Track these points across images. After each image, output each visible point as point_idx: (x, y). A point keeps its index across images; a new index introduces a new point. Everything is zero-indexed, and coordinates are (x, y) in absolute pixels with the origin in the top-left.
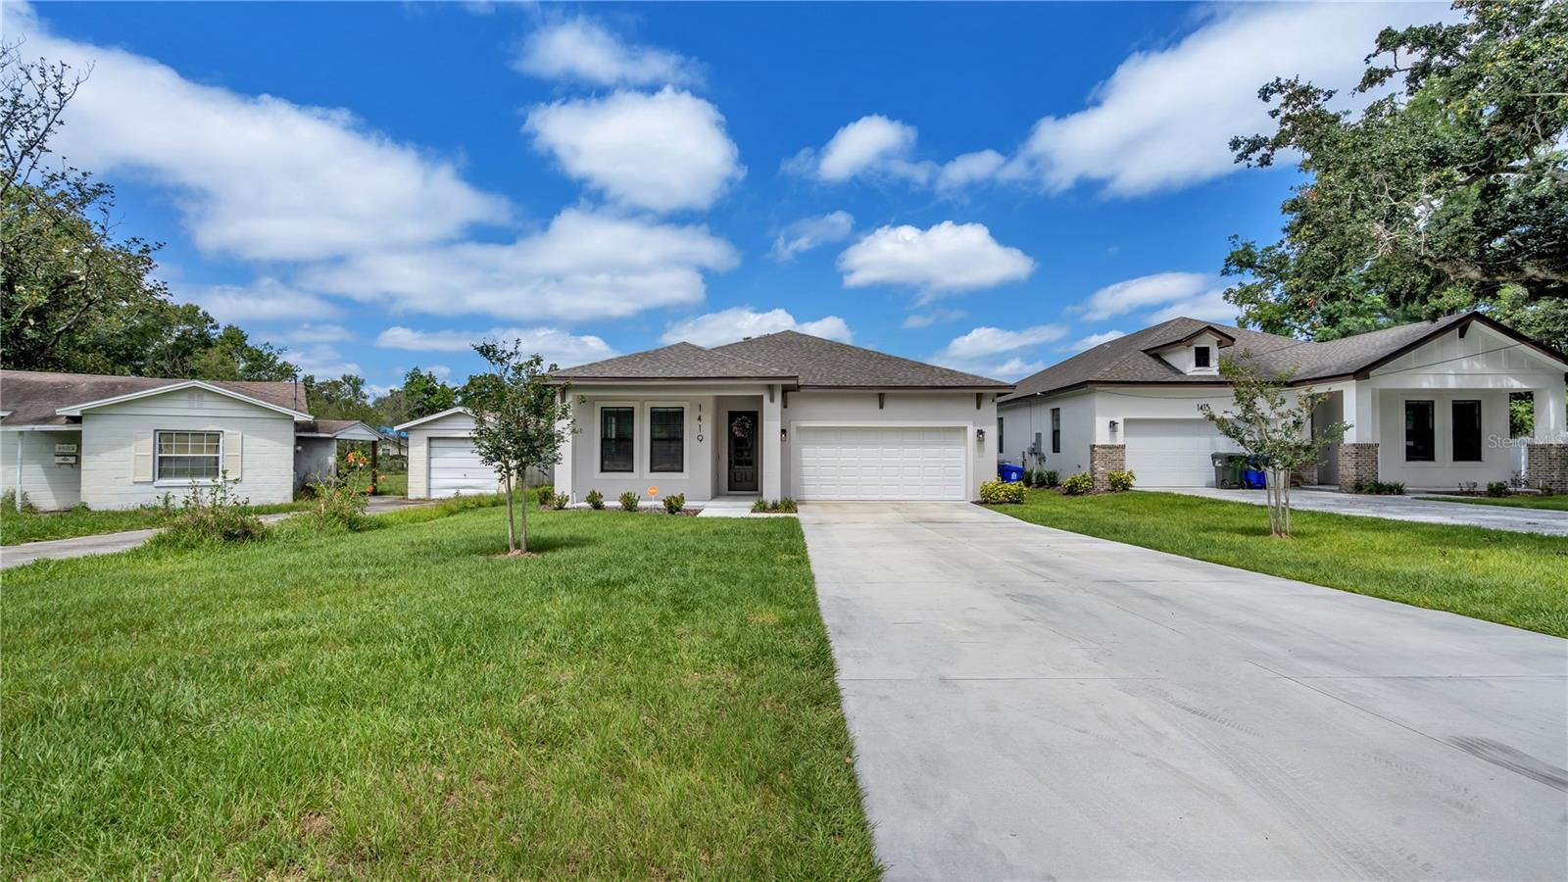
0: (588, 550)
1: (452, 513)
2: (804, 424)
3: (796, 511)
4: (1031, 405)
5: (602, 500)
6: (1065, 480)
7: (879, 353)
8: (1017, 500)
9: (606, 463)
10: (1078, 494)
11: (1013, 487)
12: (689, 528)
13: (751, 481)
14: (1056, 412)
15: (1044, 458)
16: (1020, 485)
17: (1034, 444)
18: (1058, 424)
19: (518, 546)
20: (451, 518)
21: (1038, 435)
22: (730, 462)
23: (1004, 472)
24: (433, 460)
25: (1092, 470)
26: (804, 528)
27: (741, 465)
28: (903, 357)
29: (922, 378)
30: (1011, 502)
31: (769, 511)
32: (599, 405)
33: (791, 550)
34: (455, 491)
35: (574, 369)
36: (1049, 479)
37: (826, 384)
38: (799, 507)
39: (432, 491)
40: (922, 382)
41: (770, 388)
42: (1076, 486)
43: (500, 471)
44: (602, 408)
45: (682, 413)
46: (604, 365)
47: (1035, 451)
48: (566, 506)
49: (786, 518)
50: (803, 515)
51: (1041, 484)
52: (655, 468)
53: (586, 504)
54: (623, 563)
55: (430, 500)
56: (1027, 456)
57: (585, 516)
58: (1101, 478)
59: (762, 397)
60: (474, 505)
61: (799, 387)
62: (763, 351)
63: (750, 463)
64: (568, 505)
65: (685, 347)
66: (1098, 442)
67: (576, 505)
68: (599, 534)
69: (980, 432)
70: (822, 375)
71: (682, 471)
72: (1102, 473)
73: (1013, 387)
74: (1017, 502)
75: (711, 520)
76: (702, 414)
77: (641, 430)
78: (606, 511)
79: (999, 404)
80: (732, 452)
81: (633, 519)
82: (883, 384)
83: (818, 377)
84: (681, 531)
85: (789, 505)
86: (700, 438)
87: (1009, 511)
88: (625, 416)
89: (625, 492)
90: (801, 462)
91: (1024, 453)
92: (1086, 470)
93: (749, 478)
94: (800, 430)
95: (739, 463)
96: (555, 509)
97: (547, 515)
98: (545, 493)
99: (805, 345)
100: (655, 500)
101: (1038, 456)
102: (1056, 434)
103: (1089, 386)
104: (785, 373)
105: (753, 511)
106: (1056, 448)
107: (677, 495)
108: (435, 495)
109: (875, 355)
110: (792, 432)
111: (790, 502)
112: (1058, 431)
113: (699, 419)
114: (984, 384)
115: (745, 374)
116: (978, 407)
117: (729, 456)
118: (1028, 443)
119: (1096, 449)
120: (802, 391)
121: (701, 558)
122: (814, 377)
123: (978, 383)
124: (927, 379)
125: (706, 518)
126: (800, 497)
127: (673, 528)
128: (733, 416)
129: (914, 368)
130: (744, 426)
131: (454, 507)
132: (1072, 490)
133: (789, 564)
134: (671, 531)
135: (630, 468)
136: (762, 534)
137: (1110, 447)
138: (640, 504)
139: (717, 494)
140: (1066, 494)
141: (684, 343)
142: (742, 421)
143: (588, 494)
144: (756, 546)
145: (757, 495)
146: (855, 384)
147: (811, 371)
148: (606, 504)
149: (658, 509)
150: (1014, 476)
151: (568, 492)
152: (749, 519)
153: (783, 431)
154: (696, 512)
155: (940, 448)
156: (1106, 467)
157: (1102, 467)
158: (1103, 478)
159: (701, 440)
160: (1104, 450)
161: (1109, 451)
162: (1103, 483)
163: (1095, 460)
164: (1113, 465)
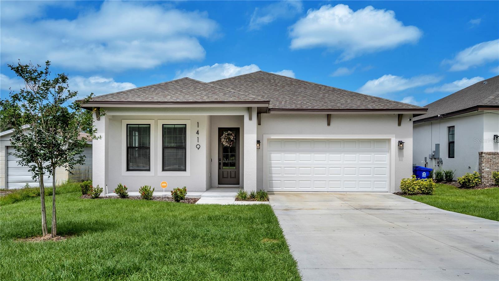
0: (107, 234)
1: (16, 201)
2: (273, 137)
3: (268, 200)
4: (432, 124)
5: (126, 192)
6: (460, 176)
7: (326, 87)
8: (427, 192)
9: (131, 164)
10: (470, 188)
11: (425, 182)
12: (190, 214)
13: (235, 177)
14: (451, 129)
15: (442, 162)
16: (430, 181)
17: (434, 152)
18: (453, 137)
19: (49, 231)
20: (15, 205)
21: (438, 146)
22: (219, 164)
23: (417, 171)
24: (10, 163)
25: (480, 170)
26: (277, 213)
27: (228, 166)
28: (343, 89)
29: (359, 103)
30: (423, 193)
31: (248, 200)
32: (125, 123)
33: (272, 235)
34: (25, 184)
35: (106, 96)
36: (446, 176)
37: (289, 107)
38: (270, 197)
39: (10, 184)
40: (359, 106)
41: (249, 110)
42: (469, 182)
43: (33, 170)
44: (127, 125)
45: (185, 128)
46: (128, 93)
47: (435, 157)
48: (101, 195)
49: (262, 205)
50: (274, 203)
51: (439, 180)
52: (166, 168)
53: (115, 194)
54: (132, 248)
55: (8, 190)
56: (428, 160)
57: (114, 203)
58: (486, 176)
59: (243, 116)
60: (34, 195)
61: (269, 109)
62: (242, 85)
63: (233, 165)
64: (102, 195)
65: (186, 81)
66: (485, 150)
67: (108, 195)
68: (119, 219)
69: (401, 143)
70: (286, 102)
71: (185, 170)
72: (488, 172)
73: (425, 110)
74: (428, 194)
75: (206, 207)
76: (199, 129)
77: (156, 141)
78: (129, 200)
79: (414, 122)
80: (221, 157)
81: (148, 206)
82: (330, 108)
83: (283, 103)
84: (183, 217)
85: (263, 195)
86: (198, 147)
87: (425, 200)
88: (144, 131)
89: (143, 185)
90: (271, 164)
91: (426, 158)
92: (475, 170)
93: (233, 175)
94: (270, 141)
95: (225, 165)
96: (93, 198)
97: (86, 202)
98: (86, 186)
99: (273, 81)
100: (166, 191)
101: (437, 160)
102: (451, 144)
103: (480, 110)
104: (260, 99)
105: (237, 199)
106: (451, 154)
107: (181, 188)
108: (11, 187)
109: (323, 88)
110: (265, 143)
111: (263, 193)
112: (453, 142)
113: (198, 133)
114: (404, 108)
115: (231, 99)
116: (399, 124)
117: (219, 160)
118: (429, 150)
119: (483, 155)
120: (272, 112)
121: (198, 242)
122: (281, 103)
123: (399, 107)
124: (362, 104)
125: (202, 205)
126: (270, 189)
127: (177, 213)
128: (221, 131)
129: (352, 96)
130: (229, 138)
131: (18, 196)
132: (466, 185)
133: (272, 249)
134: (175, 216)
135: (148, 168)
136: (245, 219)
137: (494, 154)
138: (155, 194)
139: (210, 187)
140: (460, 188)
141: (187, 78)
142: (228, 135)
143: (116, 187)
144: (243, 230)
145: (239, 187)
146: (310, 108)
147: (277, 99)
148: (130, 194)
149: (168, 198)
150: (424, 174)
151: (102, 185)
152: (234, 205)
153: (258, 142)
154: (195, 200)
155: (371, 154)
156: (491, 168)
157: (488, 168)
158: (488, 176)
159: (199, 148)
160: (489, 156)
161: (493, 157)
162: (488, 179)
163: (482, 163)
164: (495, 166)
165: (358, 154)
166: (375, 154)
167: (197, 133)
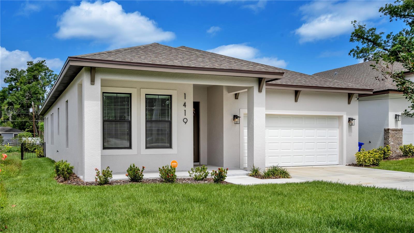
9: (106, 141)
25: (387, 144)
29: (316, 82)
40: (321, 84)
44: (103, 93)
52: (148, 145)
66: (390, 127)
69: (352, 119)
72: (392, 146)
76: (186, 101)
77: (139, 113)
82: (300, 84)
86: (185, 121)
114: (355, 87)
116: (349, 103)
119: (388, 131)
124: (319, 82)
137: (396, 130)
146: (285, 83)
155: (326, 130)
156: (394, 142)
157: (392, 142)
158: (393, 149)
159: (186, 123)
160: (393, 132)
161: (395, 132)
162: (393, 152)
163: (389, 138)
164: (397, 141)
165: (316, 130)
166: (329, 130)
167: (184, 106)
